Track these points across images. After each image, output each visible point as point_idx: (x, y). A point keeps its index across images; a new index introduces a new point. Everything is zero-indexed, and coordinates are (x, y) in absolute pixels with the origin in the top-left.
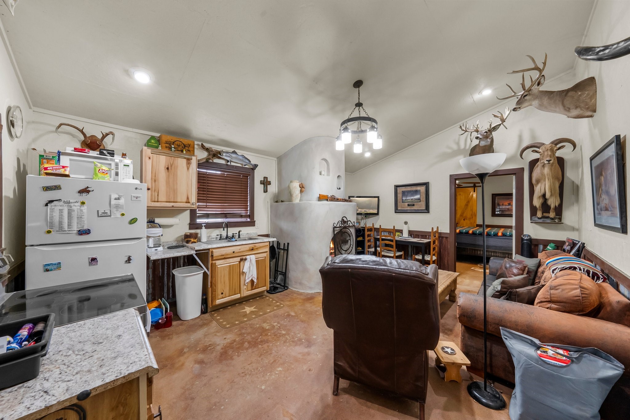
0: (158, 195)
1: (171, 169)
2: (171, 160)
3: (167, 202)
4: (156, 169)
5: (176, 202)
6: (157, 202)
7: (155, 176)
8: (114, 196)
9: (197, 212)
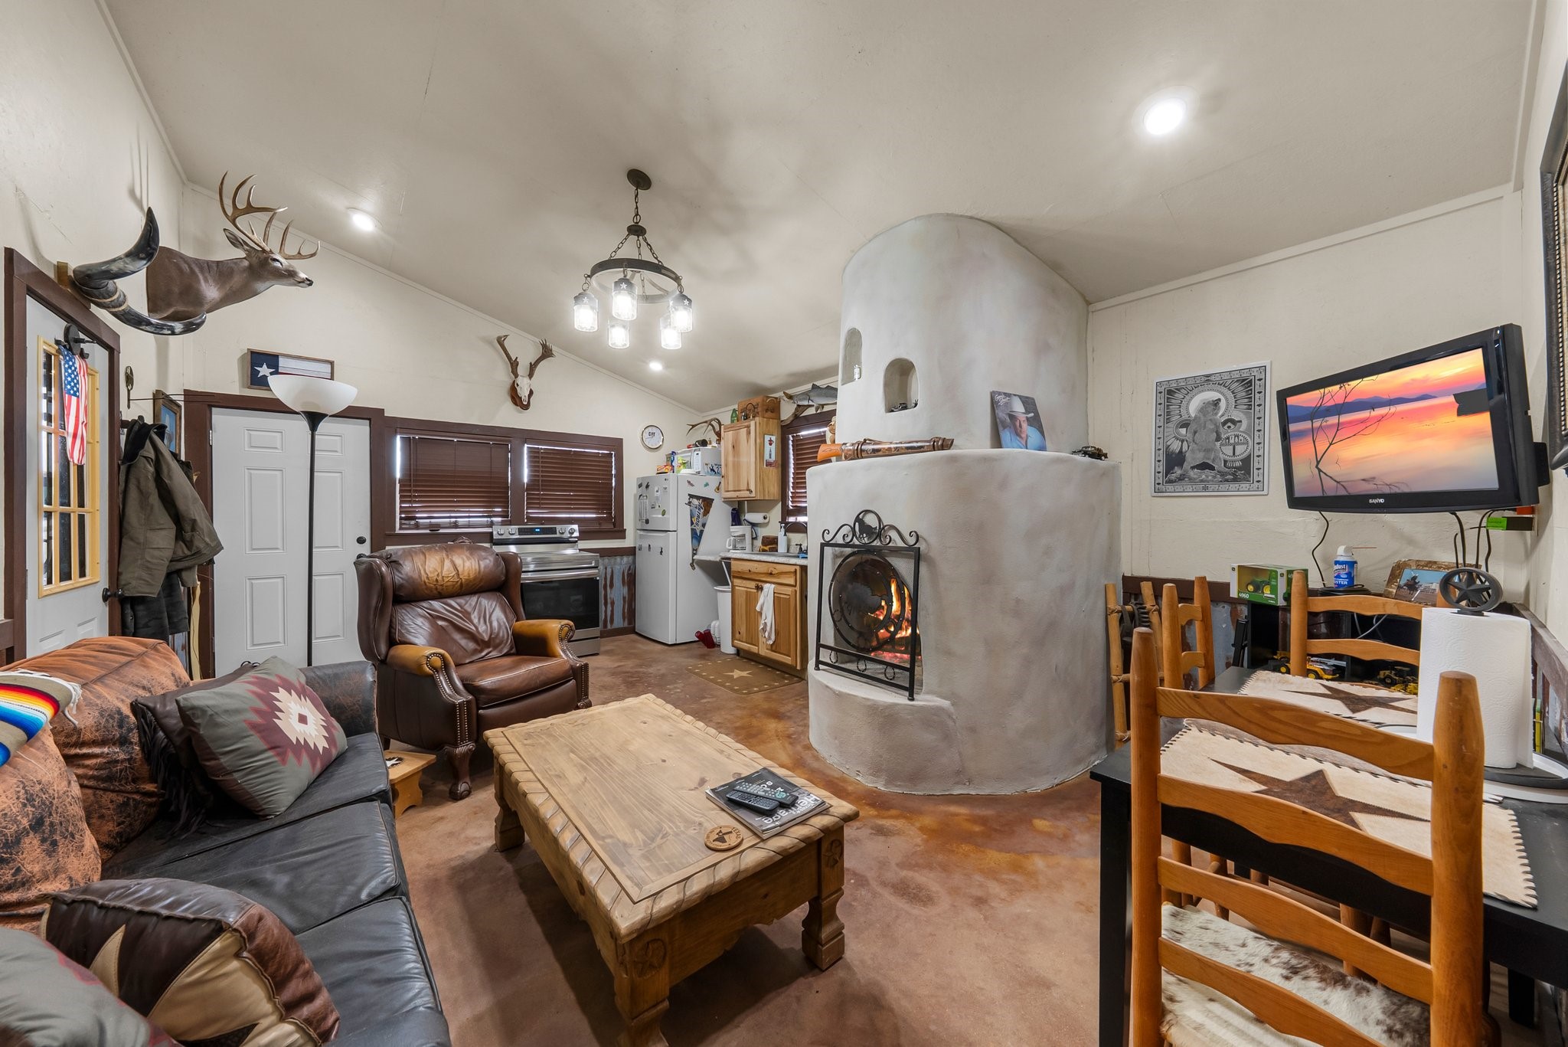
1: (736, 447)
2: (736, 434)
4: (726, 451)
5: (740, 491)
6: (728, 491)
7: (726, 460)
8: (656, 489)
9: (790, 503)
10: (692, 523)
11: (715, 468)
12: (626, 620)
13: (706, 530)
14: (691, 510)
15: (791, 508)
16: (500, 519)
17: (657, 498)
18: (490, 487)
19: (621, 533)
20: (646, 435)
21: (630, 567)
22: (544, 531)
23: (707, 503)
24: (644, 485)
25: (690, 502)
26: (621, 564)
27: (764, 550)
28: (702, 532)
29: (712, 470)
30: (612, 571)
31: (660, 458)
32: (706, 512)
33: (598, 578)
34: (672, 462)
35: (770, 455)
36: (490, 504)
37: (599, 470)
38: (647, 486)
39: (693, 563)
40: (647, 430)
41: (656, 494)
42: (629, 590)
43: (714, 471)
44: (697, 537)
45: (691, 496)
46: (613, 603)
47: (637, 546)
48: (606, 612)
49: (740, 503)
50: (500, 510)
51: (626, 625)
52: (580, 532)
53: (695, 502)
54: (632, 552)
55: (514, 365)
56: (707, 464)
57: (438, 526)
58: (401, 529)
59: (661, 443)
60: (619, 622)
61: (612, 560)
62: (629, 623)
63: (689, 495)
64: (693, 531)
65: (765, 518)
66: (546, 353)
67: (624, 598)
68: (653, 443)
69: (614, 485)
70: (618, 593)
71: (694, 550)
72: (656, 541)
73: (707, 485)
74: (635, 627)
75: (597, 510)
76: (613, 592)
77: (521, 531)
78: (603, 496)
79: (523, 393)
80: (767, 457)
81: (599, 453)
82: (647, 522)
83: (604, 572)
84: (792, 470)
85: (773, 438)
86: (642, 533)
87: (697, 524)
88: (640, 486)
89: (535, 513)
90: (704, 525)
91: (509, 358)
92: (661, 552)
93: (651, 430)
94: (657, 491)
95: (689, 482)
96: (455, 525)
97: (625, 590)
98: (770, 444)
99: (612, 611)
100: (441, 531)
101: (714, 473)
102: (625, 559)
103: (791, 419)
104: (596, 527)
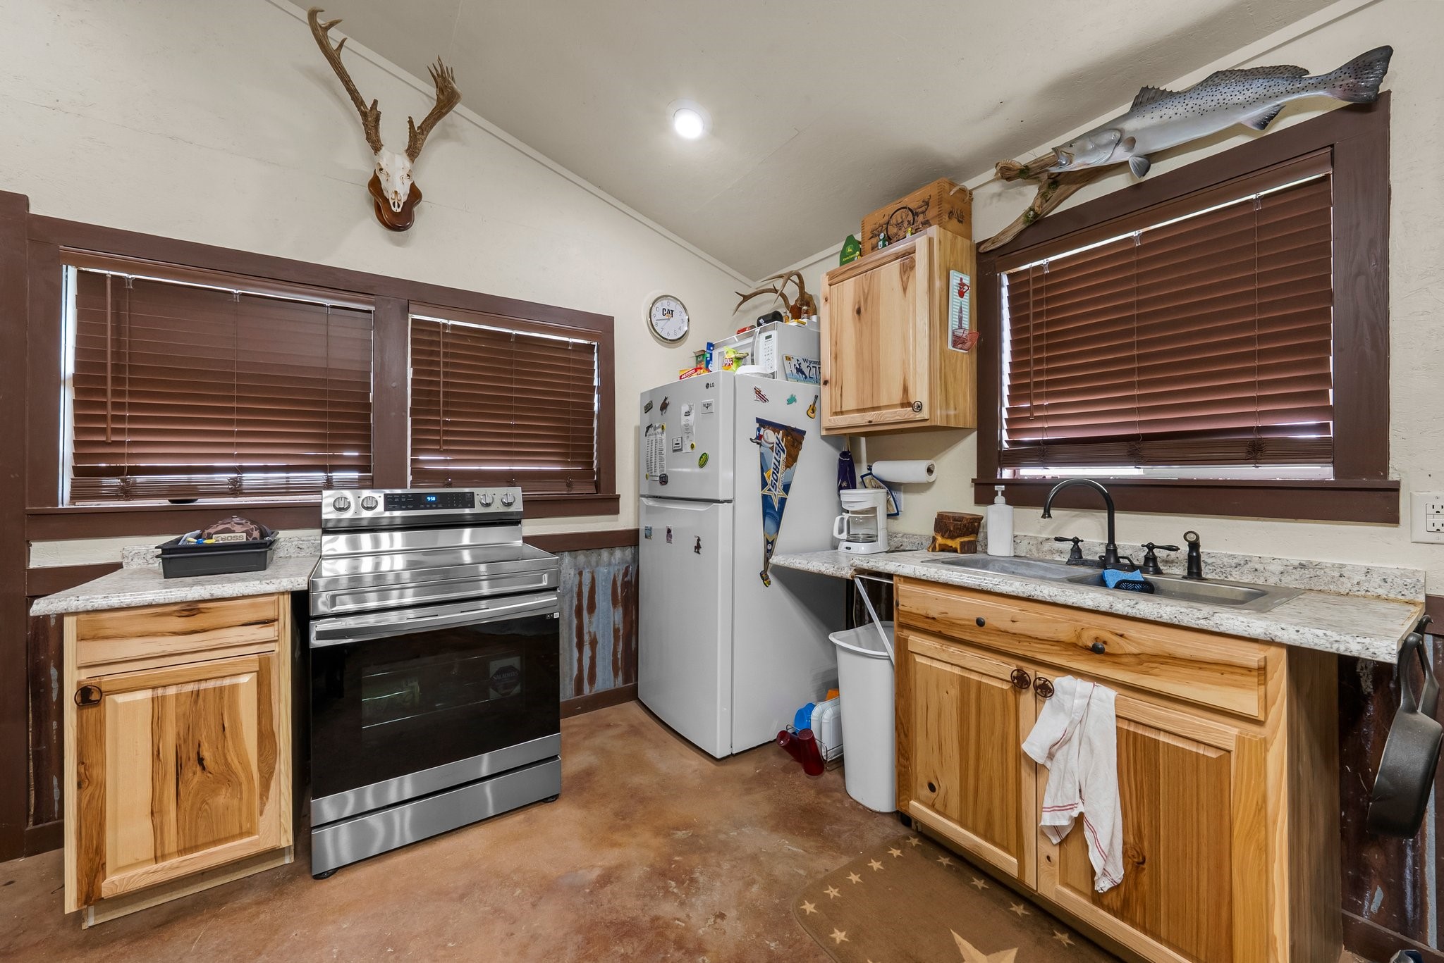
0: (841, 395)
1: (866, 309)
2: (864, 282)
3: (859, 411)
4: (837, 324)
5: (878, 408)
6: (842, 413)
7: (836, 343)
8: (685, 408)
9: (1005, 437)
10: (764, 484)
11: (804, 367)
12: (620, 673)
13: (791, 498)
14: (762, 454)
15: (1006, 446)
16: (355, 475)
17: (688, 430)
18: (323, 403)
19: (610, 504)
20: (657, 314)
21: (627, 568)
22: (445, 501)
23: (794, 438)
24: (657, 406)
25: (760, 437)
26: (610, 563)
27: (944, 549)
28: (783, 502)
29: (799, 370)
30: (593, 579)
31: (684, 356)
32: (792, 460)
33: (556, 615)
34: (708, 363)
35: (961, 319)
36: (333, 440)
37: (568, 378)
38: (664, 406)
39: (765, 571)
40: (658, 305)
41: (684, 420)
42: (625, 614)
43: (803, 373)
44: (773, 512)
45: (763, 423)
46: (594, 643)
47: (642, 528)
48: (580, 661)
49: (853, 438)
50: (357, 454)
51: (620, 683)
52: (525, 502)
53: (770, 436)
54: (631, 539)
55: (371, 120)
56: (789, 359)
57: (193, 491)
58: (74, 497)
59: (686, 329)
60: (606, 680)
61: (593, 557)
62: (626, 680)
63: (758, 420)
64: (766, 500)
65: (930, 471)
66: (446, 99)
67: (616, 631)
68: (670, 329)
69: (596, 408)
70: (605, 620)
71: (768, 542)
72: (683, 518)
73: (792, 400)
74: (636, 686)
75: (565, 457)
76: (594, 619)
77: (391, 502)
78: (574, 430)
79: (397, 189)
80: (953, 323)
81: (567, 343)
82: (664, 480)
83: (577, 582)
84: (1007, 357)
85: (967, 280)
86: (651, 503)
87: (774, 486)
88: (648, 408)
89: (433, 460)
90: (786, 488)
91: (358, 101)
92: (698, 547)
93: (664, 306)
94: (687, 414)
95: (758, 392)
96: (236, 490)
97: (618, 616)
98: (961, 294)
99: (593, 659)
100: (202, 502)
101: (802, 377)
102: (618, 553)
103: (1020, 227)
104: (559, 491)
